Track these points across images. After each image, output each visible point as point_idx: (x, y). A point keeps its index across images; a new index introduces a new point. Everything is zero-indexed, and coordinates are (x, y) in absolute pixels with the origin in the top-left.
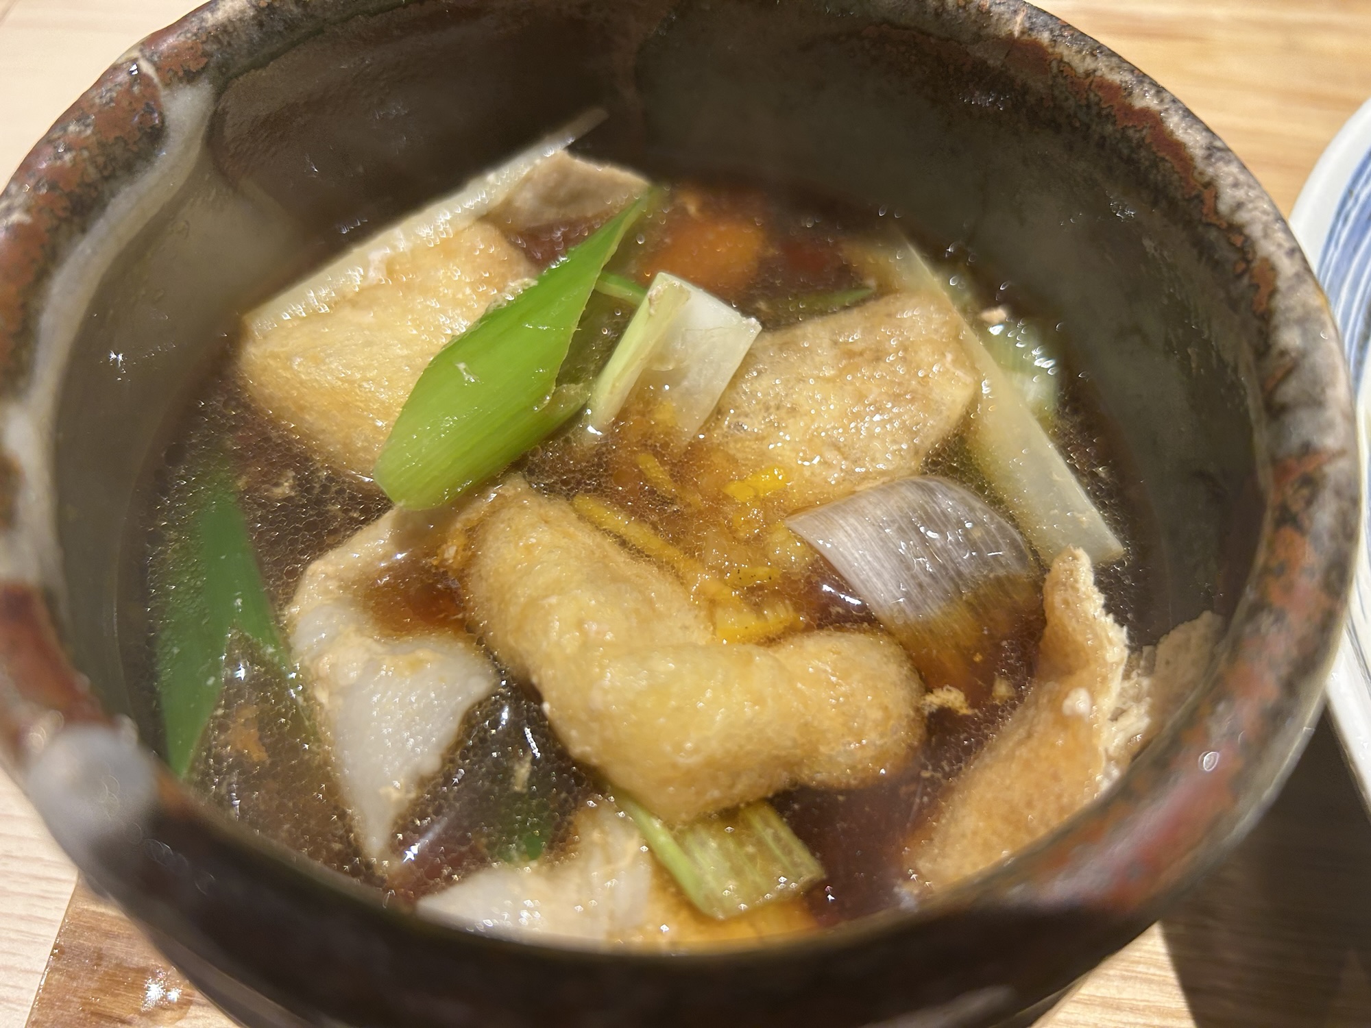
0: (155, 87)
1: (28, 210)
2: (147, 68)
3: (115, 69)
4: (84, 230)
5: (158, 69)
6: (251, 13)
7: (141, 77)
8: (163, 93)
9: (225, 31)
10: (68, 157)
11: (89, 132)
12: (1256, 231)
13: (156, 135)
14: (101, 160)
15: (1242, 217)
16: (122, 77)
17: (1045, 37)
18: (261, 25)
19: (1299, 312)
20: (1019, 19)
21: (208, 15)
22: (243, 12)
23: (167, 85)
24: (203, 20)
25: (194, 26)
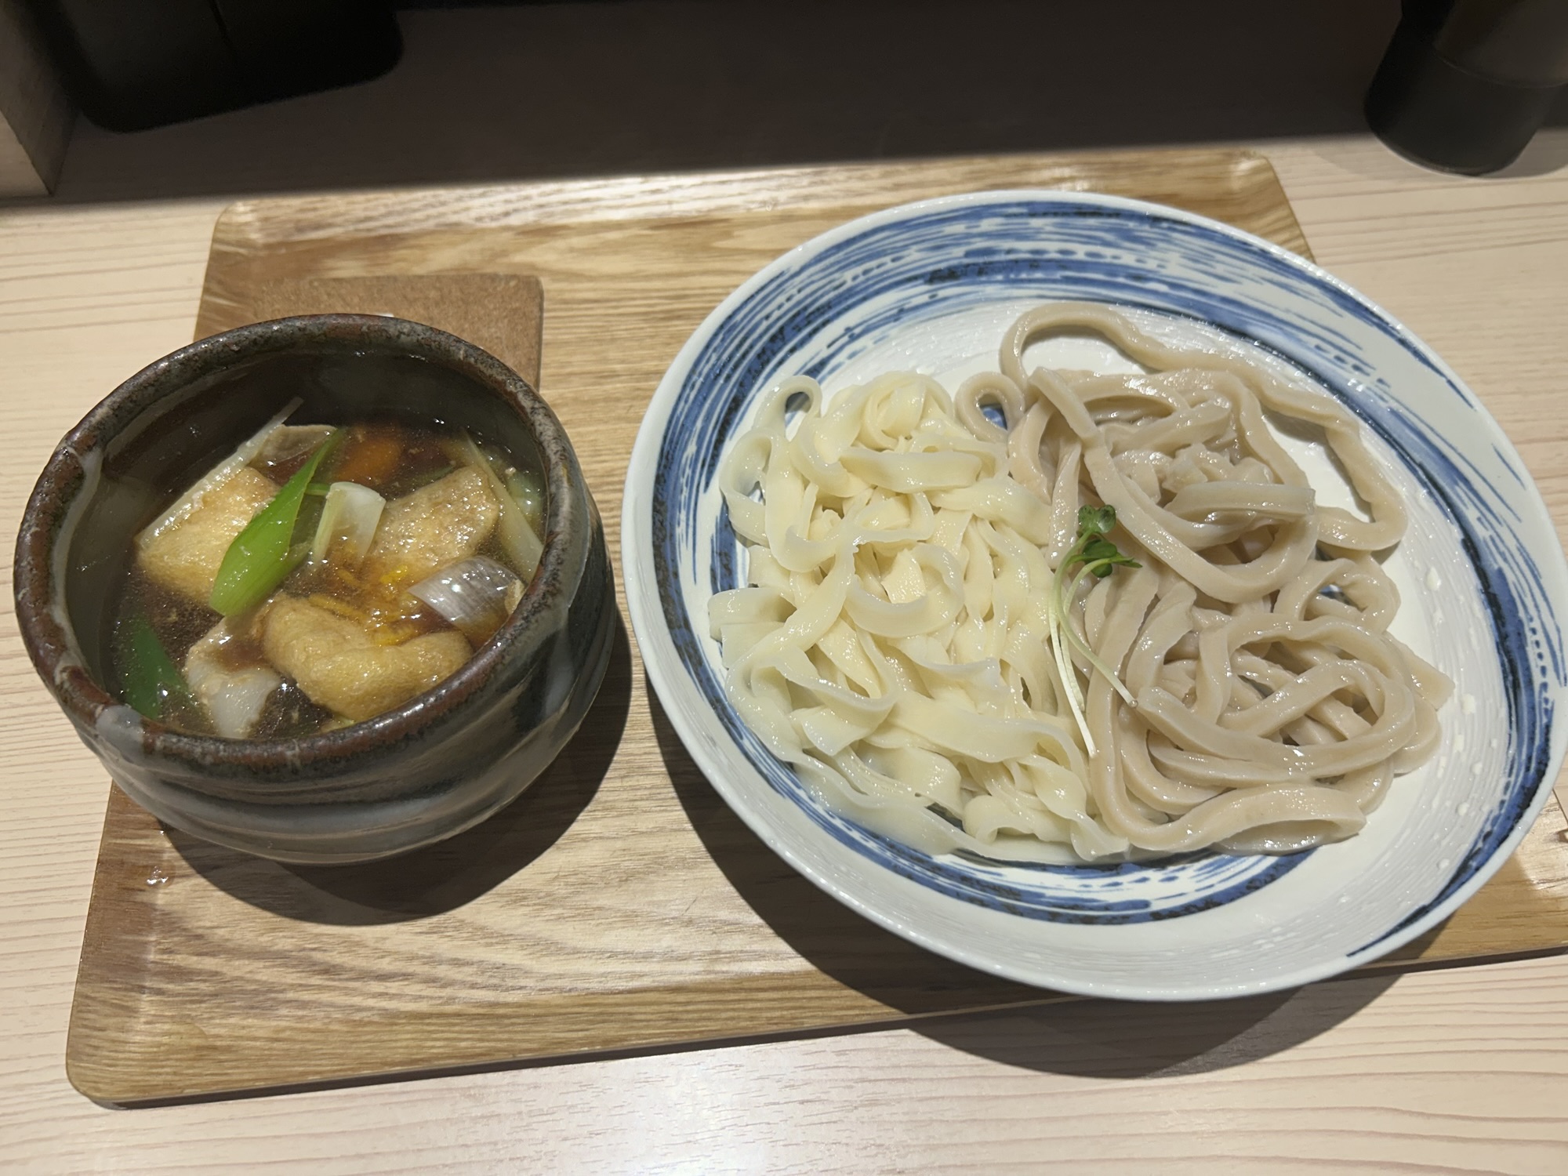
0: (76, 457)
1: (37, 526)
2: (71, 450)
3: (56, 454)
4: (60, 527)
5: (75, 449)
6: (111, 412)
7: (71, 455)
8: (80, 459)
9: (101, 424)
10: (47, 499)
11: (53, 485)
12: (545, 444)
13: (80, 477)
14: (60, 495)
15: (542, 438)
16: (61, 457)
17: (472, 360)
18: (117, 416)
19: (555, 478)
20: (462, 352)
21: (92, 419)
22: (107, 413)
23: (81, 455)
24: (90, 422)
25: (86, 425)
